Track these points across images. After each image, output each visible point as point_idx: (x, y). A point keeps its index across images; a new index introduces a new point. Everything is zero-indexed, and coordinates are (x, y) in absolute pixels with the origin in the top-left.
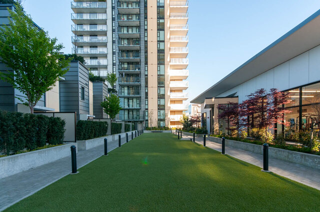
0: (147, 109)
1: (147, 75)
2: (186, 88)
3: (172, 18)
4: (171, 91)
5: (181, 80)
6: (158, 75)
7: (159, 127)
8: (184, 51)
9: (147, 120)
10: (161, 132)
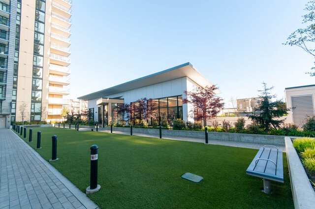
0: (15, 101)
1: (17, 62)
2: (67, 84)
3: (55, 16)
4: (50, 84)
5: (62, 76)
6: (34, 66)
7: (33, 121)
8: (66, 50)
9: (14, 114)
10: (38, 126)
